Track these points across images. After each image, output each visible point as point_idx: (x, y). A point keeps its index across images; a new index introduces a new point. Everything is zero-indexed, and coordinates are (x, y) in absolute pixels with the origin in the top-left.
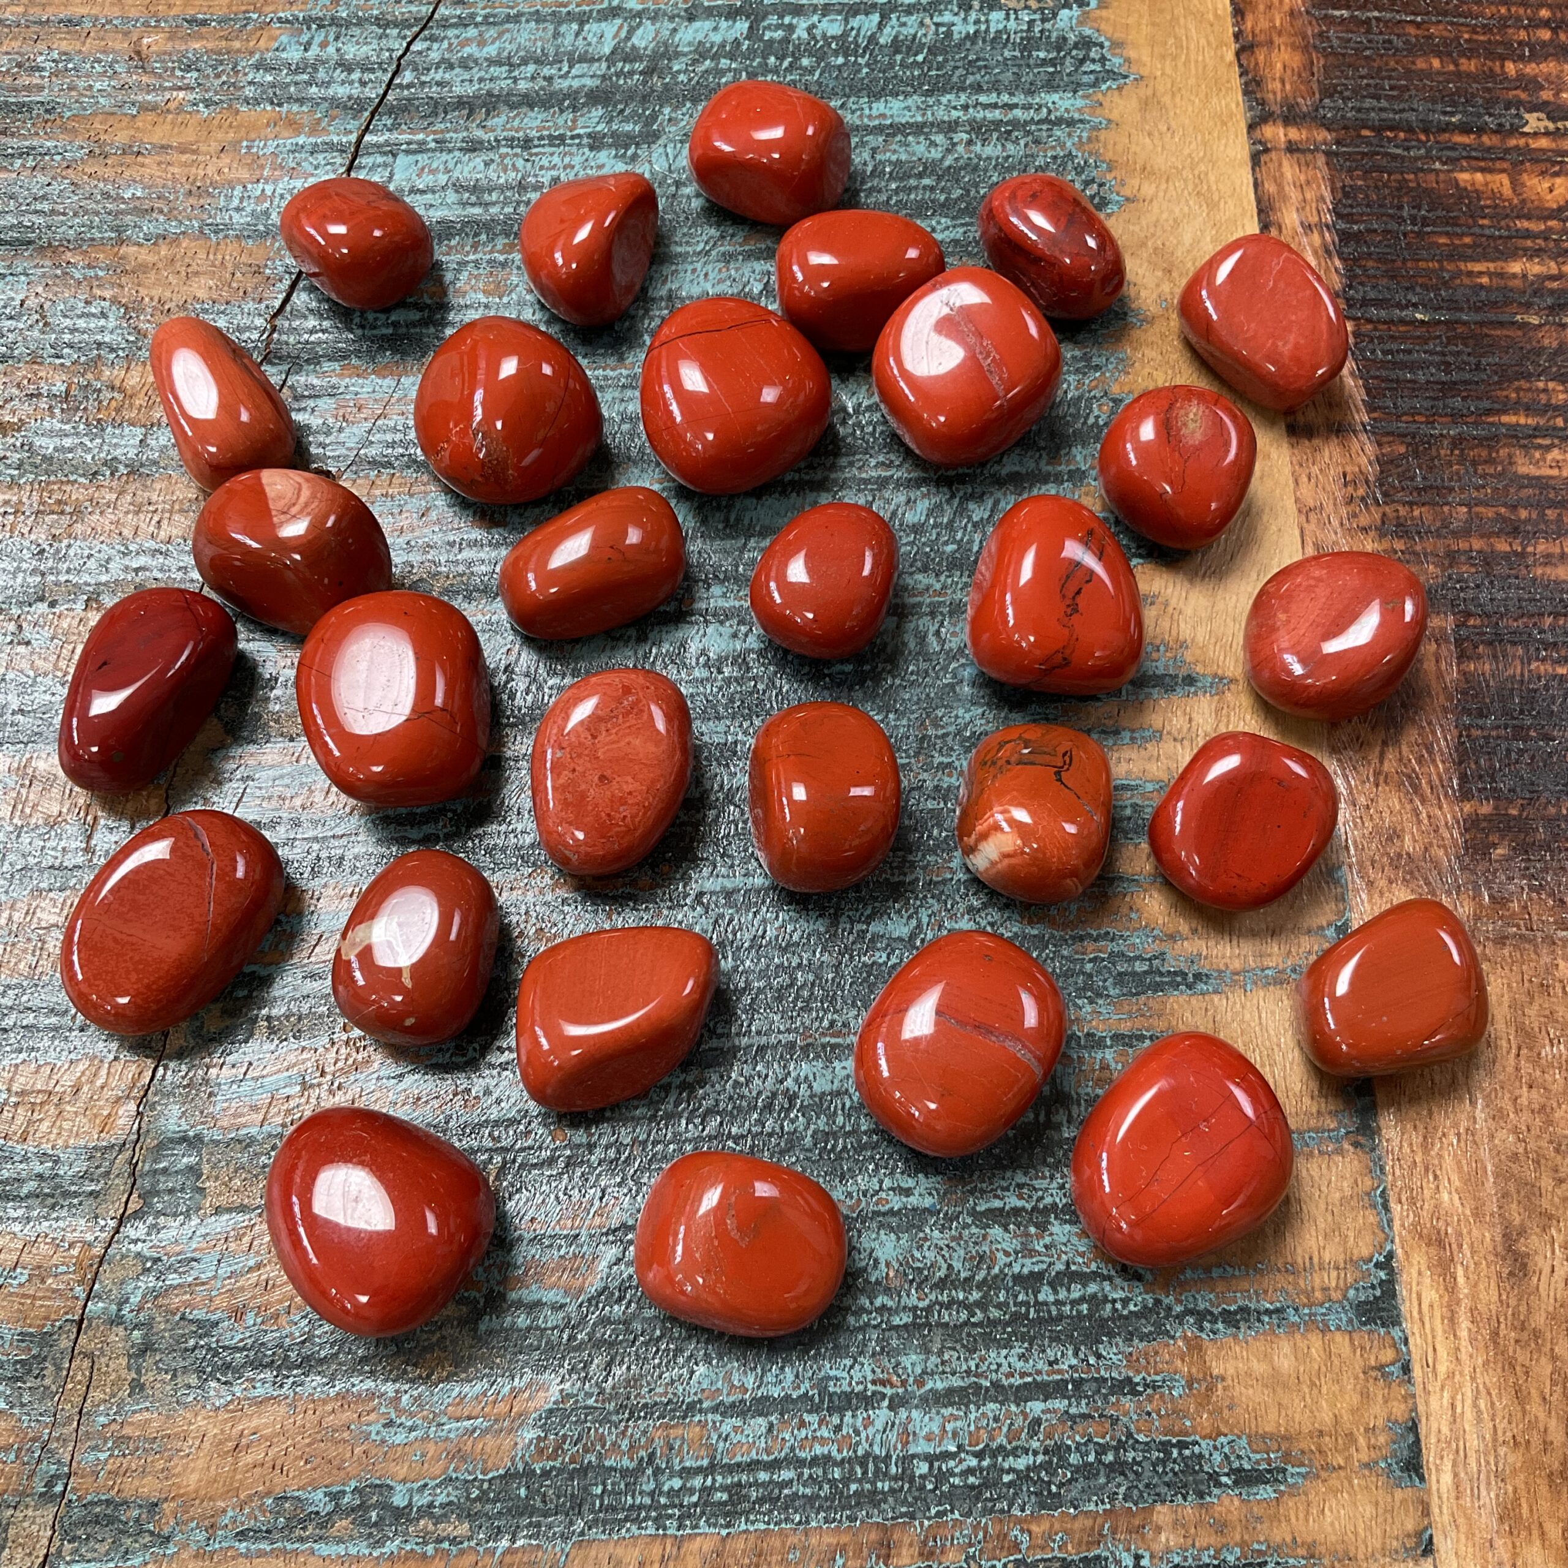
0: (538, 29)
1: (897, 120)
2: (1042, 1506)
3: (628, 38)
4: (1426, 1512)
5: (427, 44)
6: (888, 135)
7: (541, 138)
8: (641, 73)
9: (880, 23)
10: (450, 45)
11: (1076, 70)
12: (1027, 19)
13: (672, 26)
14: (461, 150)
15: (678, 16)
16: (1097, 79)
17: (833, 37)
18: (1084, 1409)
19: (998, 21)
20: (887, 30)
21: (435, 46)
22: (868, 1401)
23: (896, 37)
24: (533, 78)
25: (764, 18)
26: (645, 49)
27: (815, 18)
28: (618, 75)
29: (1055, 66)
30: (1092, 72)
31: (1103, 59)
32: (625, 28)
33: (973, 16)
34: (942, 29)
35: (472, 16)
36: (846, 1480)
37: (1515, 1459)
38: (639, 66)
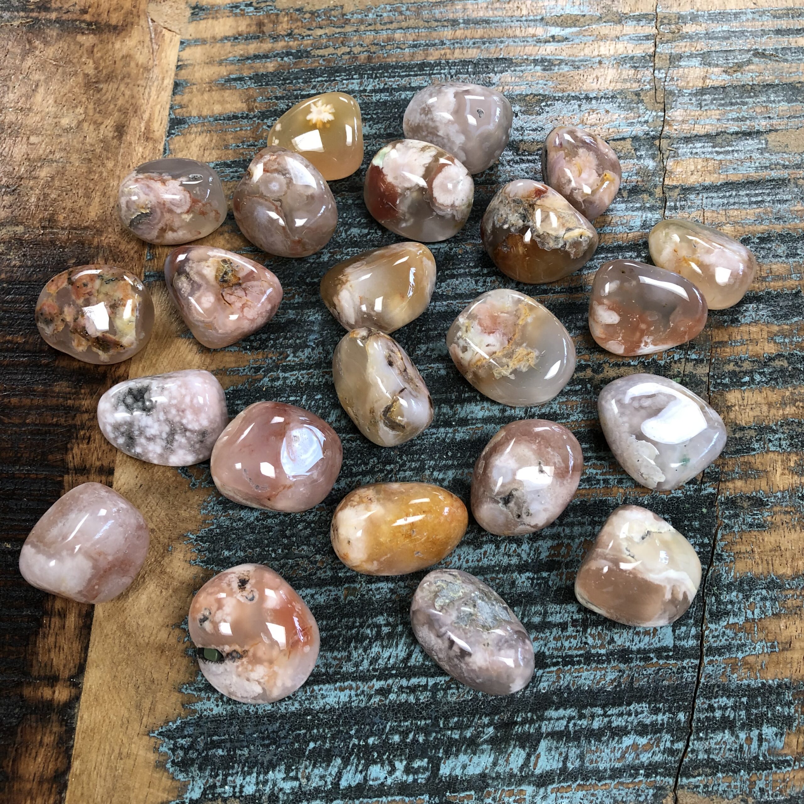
0: (596, 762)
1: (332, 686)
2: (314, 70)
3: (529, 756)
4: (176, 75)
5: (676, 746)
6: (338, 673)
7: (579, 663)
8: (516, 723)
9: (340, 778)
10: (658, 746)
11: (197, 737)
12: (227, 787)
13: (497, 768)
14: (632, 652)
15: (493, 779)
16: (183, 730)
17: (375, 763)
18: (295, 93)
19: (249, 783)
20: (334, 771)
21: (668, 744)
22: (374, 91)
23: (328, 766)
24: (593, 716)
25: (428, 779)
26: (515, 746)
27: (389, 781)
28: (532, 722)
29: (212, 742)
30: (185, 737)
31: (173, 750)
32: (532, 764)
33: (267, 789)
34: (292, 774)
35: (647, 776)
36: (383, 73)
37: (140, 82)
38: (518, 729)
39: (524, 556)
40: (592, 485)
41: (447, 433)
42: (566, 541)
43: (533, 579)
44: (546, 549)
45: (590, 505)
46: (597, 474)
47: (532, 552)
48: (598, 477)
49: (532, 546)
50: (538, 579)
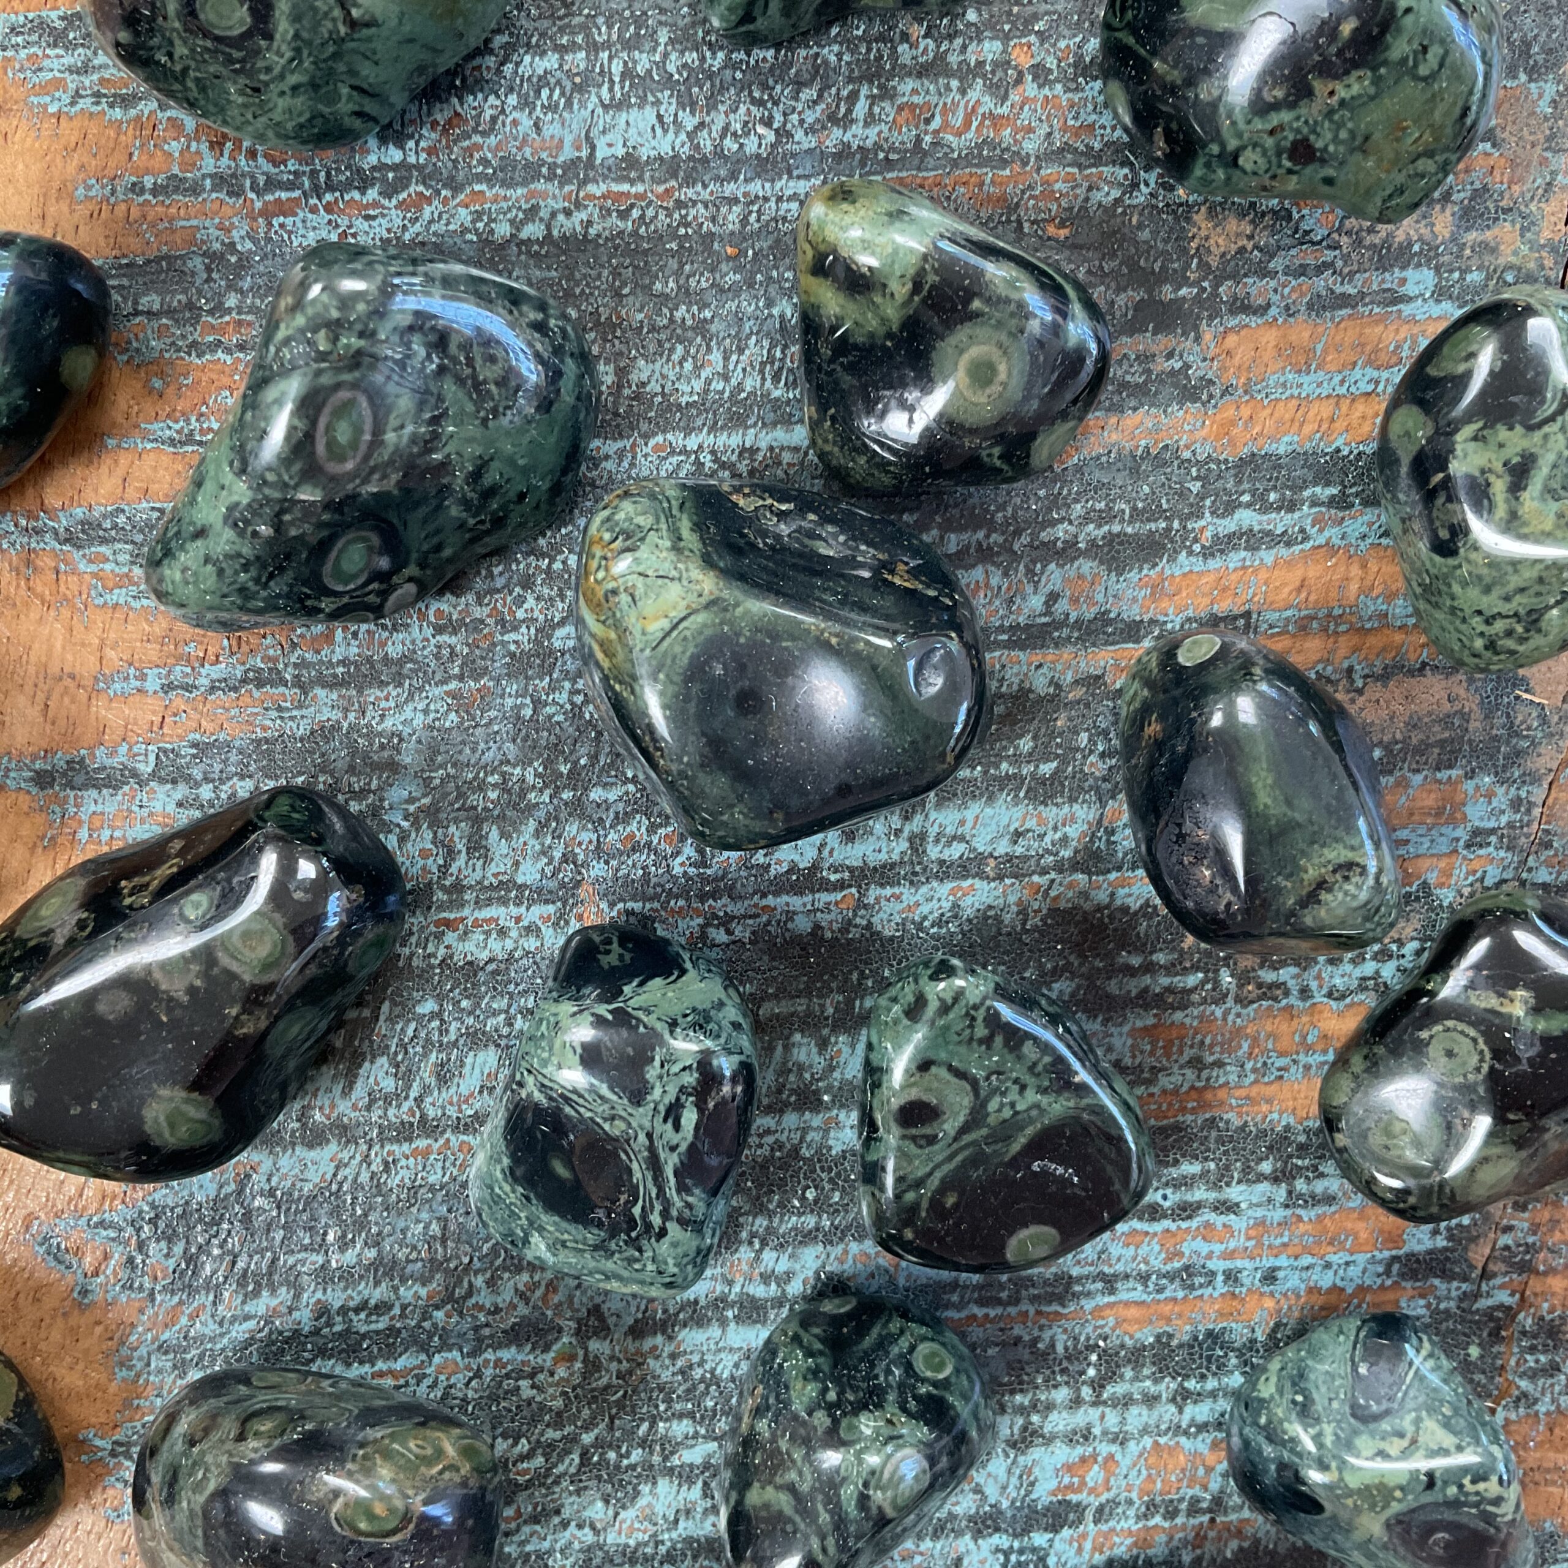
39: (992, 1492)
40: (1192, 1287)
41: (805, 1130)
42: (1105, 1449)
43: (1007, 1554)
44: (1050, 1473)
45: (1181, 1346)
46: (1210, 1256)
47: (1014, 1480)
48: (1211, 1265)
49: (1014, 1462)
50: (1021, 1552)
